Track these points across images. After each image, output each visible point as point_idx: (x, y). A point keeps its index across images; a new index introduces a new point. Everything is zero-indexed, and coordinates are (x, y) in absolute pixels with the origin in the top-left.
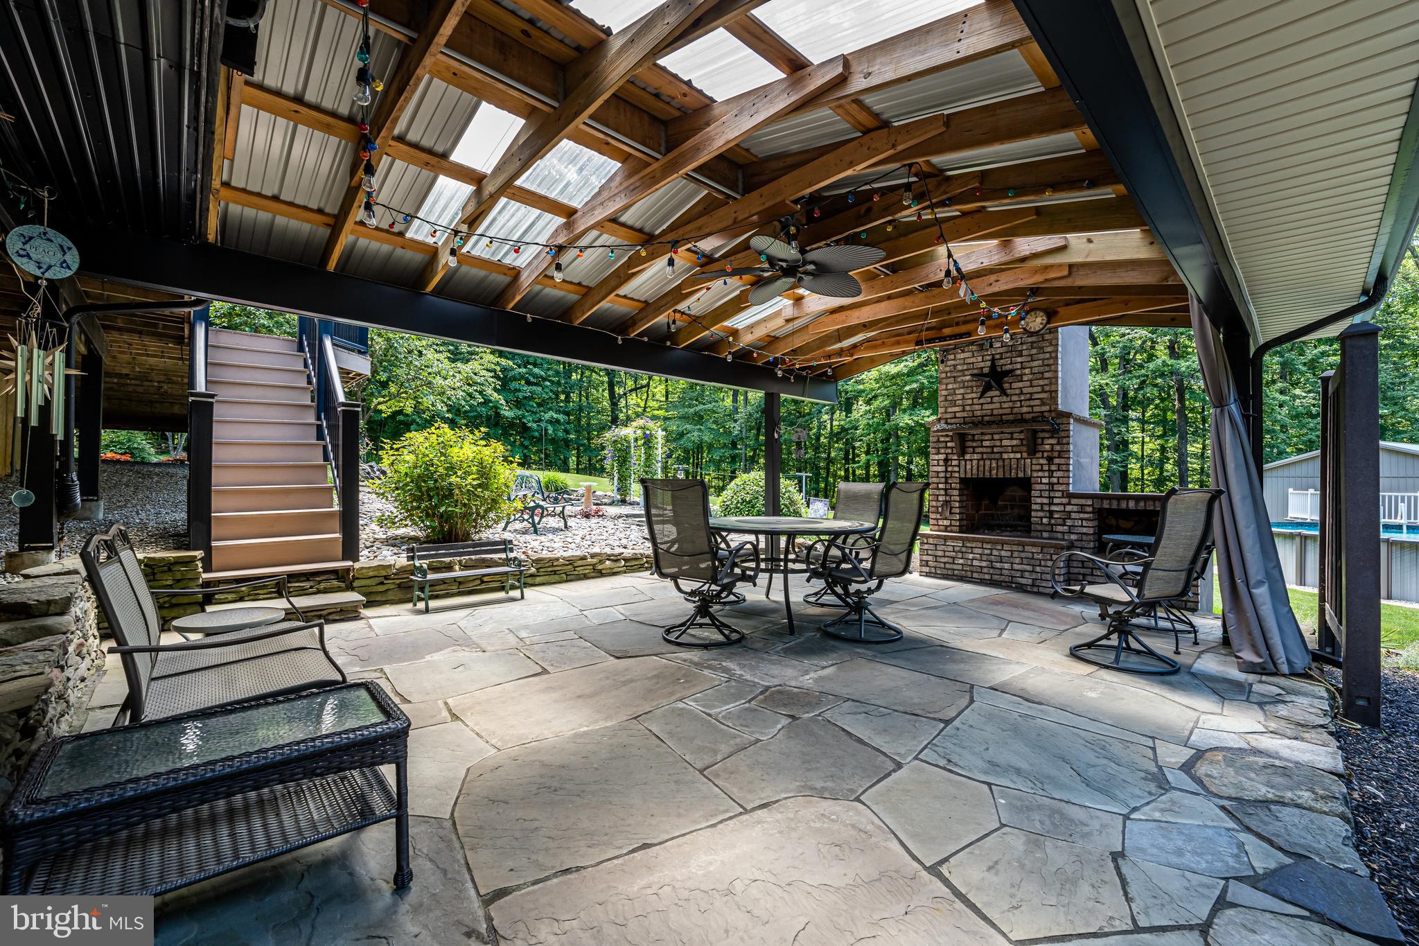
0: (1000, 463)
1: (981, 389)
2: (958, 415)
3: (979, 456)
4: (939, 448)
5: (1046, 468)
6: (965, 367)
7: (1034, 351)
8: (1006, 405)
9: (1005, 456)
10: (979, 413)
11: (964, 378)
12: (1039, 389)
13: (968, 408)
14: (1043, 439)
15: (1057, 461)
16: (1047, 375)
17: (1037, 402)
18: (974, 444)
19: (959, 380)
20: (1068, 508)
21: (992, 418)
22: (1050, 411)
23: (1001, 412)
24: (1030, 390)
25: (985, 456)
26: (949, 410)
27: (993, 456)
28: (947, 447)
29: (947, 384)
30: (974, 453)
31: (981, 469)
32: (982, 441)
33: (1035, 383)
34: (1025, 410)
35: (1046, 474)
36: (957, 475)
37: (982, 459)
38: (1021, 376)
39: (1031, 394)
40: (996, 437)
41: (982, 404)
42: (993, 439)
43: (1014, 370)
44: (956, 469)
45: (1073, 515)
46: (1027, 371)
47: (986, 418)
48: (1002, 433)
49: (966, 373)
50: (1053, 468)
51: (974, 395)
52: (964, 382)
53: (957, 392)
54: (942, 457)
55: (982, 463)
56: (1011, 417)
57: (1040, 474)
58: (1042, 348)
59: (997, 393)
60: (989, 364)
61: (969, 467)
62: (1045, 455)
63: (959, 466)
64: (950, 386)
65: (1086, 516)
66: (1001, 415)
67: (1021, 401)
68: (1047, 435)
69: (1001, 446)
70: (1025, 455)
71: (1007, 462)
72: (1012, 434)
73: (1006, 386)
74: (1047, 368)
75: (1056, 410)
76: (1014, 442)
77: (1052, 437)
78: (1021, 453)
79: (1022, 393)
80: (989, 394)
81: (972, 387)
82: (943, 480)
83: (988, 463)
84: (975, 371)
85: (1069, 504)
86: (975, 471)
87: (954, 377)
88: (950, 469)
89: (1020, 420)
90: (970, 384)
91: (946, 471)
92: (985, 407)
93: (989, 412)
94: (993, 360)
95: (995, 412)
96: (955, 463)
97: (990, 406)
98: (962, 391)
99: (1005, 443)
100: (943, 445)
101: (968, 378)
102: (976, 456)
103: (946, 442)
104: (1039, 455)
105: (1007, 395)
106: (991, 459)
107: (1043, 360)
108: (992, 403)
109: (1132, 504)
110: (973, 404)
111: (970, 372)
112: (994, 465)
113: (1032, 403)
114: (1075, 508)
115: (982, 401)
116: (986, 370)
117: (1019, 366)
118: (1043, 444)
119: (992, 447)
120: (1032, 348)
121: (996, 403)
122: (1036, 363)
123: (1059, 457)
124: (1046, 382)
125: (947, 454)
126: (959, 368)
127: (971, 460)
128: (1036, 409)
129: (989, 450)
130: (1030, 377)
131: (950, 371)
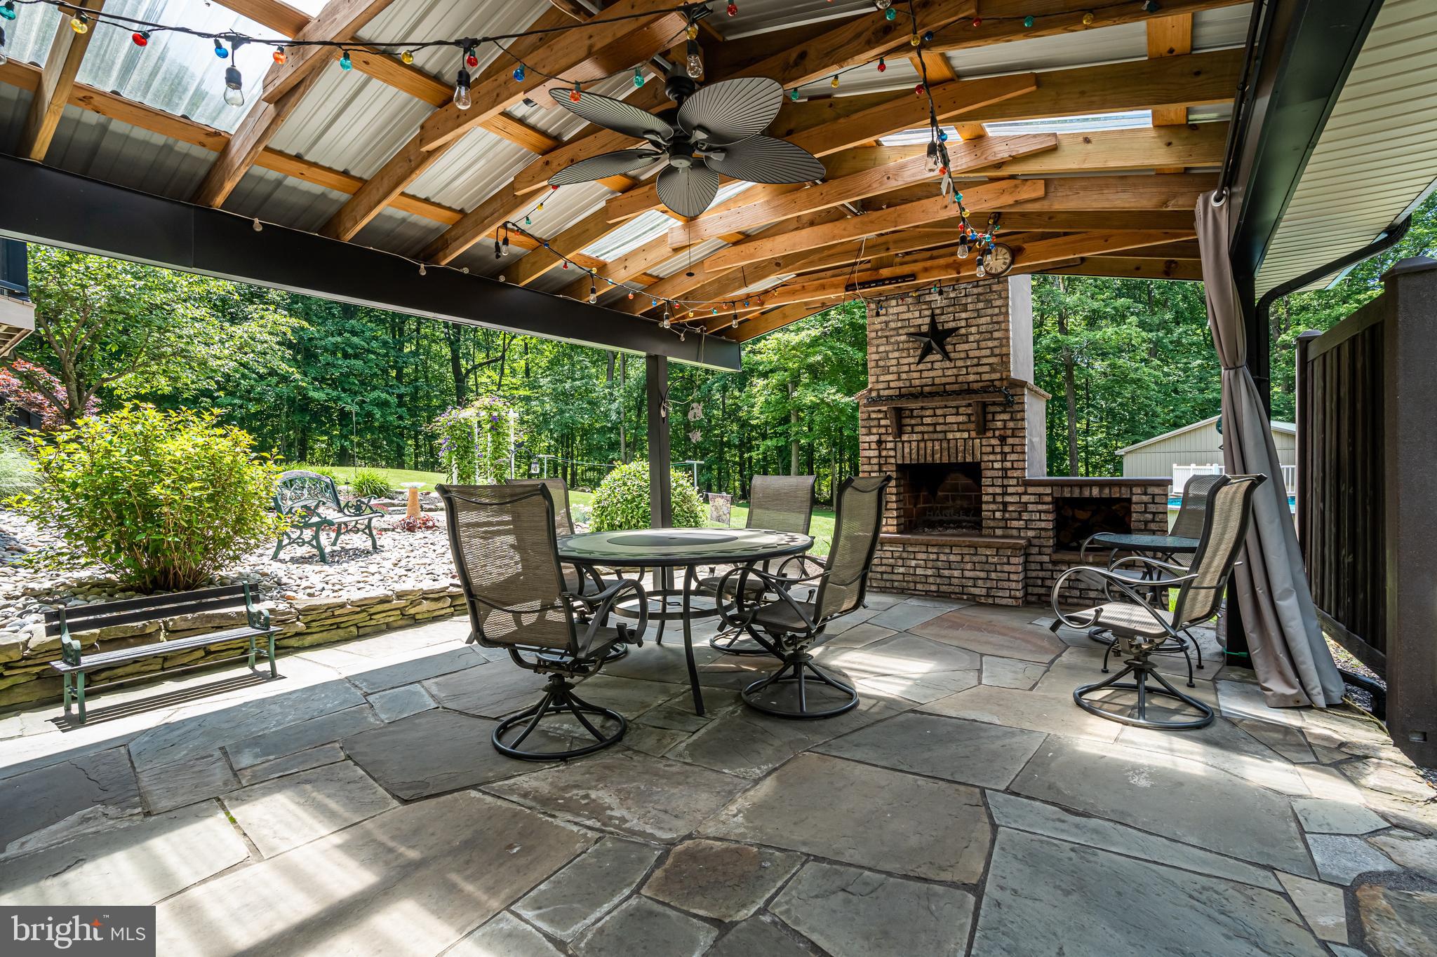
0: (945, 445)
1: (919, 352)
2: (892, 385)
3: (919, 437)
4: (870, 428)
5: (998, 449)
6: (899, 324)
7: (981, 305)
8: (949, 372)
9: (950, 436)
10: (917, 382)
11: (899, 338)
12: (988, 352)
13: (904, 376)
14: (994, 413)
15: (1010, 441)
16: (996, 335)
17: (987, 369)
18: (913, 422)
19: (893, 340)
20: (1025, 499)
21: (934, 389)
22: (1001, 379)
23: (944, 380)
24: (977, 353)
25: (926, 436)
26: (882, 378)
27: (935, 436)
28: (879, 426)
29: (878, 346)
30: (913, 432)
31: (922, 452)
32: (922, 417)
33: (983, 344)
34: (972, 378)
35: (999, 457)
36: (893, 461)
37: (923, 440)
38: (967, 335)
39: (979, 358)
40: (939, 412)
41: (921, 371)
42: (935, 415)
43: (958, 329)
44: (892, 453)
45: (1031, 507)
46: (973, 330)
47: (927, 389)
48: (946, 407)
49: (901, 331)
50: (1007, 449)
51: (911, 360)
52: (898, 343)
53: (891, 356)
54: (875, 438)
55: (922, 445)
56: (956, 387)
57: (992, 457)
58: (990, 301)
59: (939, 357)
60: (927, 320)
61: (907, 450)
62: (997, 433)
63: (895, 449)
64: (882, 349)
65: (1045, 507)
66: (944, 385)
67: (967, 367)
68: (998, 409)
69: (945, 424)
70: (973, 434)
71: (952, 444)
72: (957, 408)
73: (949, 348)
74: (997, 327)
75: (1008, 378)
76: (961, 419)
77: (1004, 412)
78: (968, 431)
79: (968, 357)
80: (929, 358)
81: (908, 349)
82: (876, 468)
83: (929, 444)
84: (912, 330)
85: (1025, 493)
86: (914, 456)
87: (887, 337)
88: (884, 453)
89: (967, 391)
90: (906, 346)
91: (880, 456)
92: (925, 374)
93: (929, 381)
94: (933, 316)
95: (937, 381)
96: (890, 445)
97: (932, 374)
98: (896, 354)
99: (950, 419)
100: (875, 423)
101: (903, 338)
102: (915, 437)
103: (879, 419)
104: (990, 434)
105: (950, 360)
106: (933, 440)
107: (992, 316)
108: (932, 369)
109: (1096, 492)
110: (910, 371)
111: (905, 331)
112: (937, 447)
113: (980, 369)
114: (1032, 498)
115: (921, 367)
116: (925, 329)
117: (963, 323)
118: (994, 420)
119: (935, 425)
120: (979, 301)
121: (937, 370)
122: (983, 320)
123: (1013, 436)
124: (996, 343)
125: (880, 435)
126: (892, 325)
127: (910, 442)
128: (986, 377)
129: (931, 429)
130: (977, 337)
131: (882, 330)
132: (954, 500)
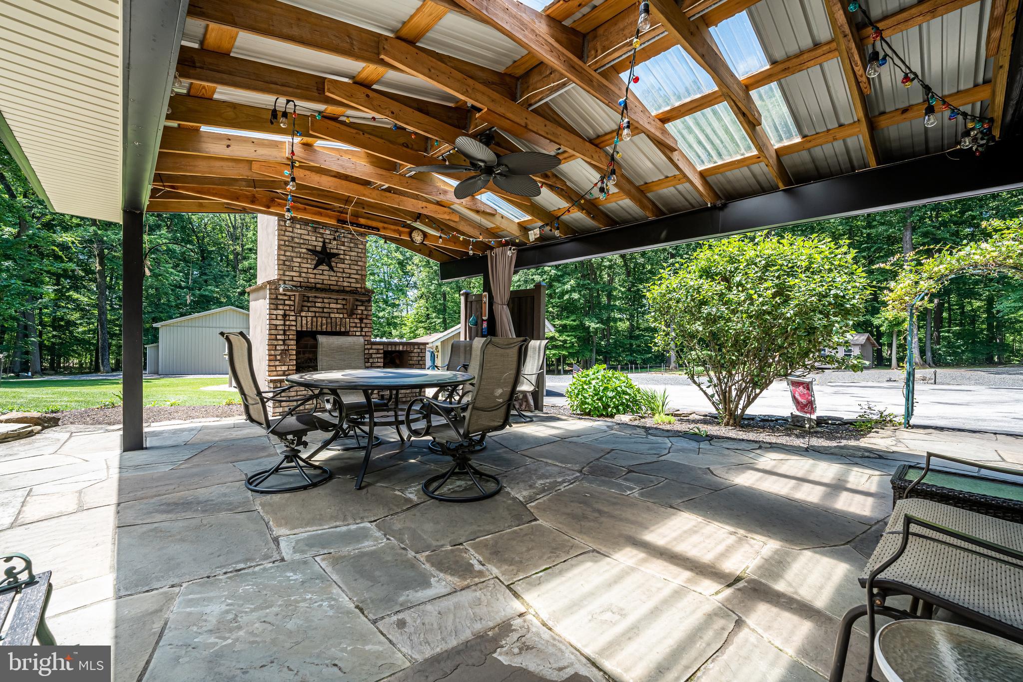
0: (329, 320)
1: (314, 262)
2: (295, 279)
3: (313, 314)
4: (277, 305)
5: (359, 325)
6: (302, 241)
7: (352, 245)
8: (333, 278)
9: (332, 315)
10: (313, 281)
11: (301, 250)
12: (355, 272)
13: (304, 275)
14: (357, 305)
15: (365, 321)
16: (360, 263)
17: (354, 280)
18: (309, 304)
19: (297, 250)
20: (371, 351)
21: (323, 286)
22: (361, 288)
23: (330, 282)
24: (349, 271)
25: (317, 314)
26: (287, 273)
27: (323, 315)
28: (284, 305)
29: (285, 251)
30: (308, 311)
31: (314, 324)
32: (315, 302)
33: (352, 267)
34: (345, 284)
35: (359, 329)
36: (294, 328)
37: (315, 316)
38: (344, 259)
39: (350, 274)
40: (326, 301)
41: (315, 274)
42: (323, 302)
43: (339, 254)
44: (294, 323)
45: (374, 356)
46: (348, 257)
47: (318, 286)
48: (330, 298)
49: (302, 246)
50: (363, 325)
51: (309, 266)
52: (301, 253)
53: (295, 260)
54: (281, 312)
55: (315, 319)
56: (336, 288)
57: (355, 329)
58: (357, 244)
59: (327, 268)
60: (321, 244)
61: (304, 322)
62: (358, 316)
63: (296, 321)
64: (288, 254)
65: (380, 356)
66: (330, 285)
67: (343, 277)
68: (359, 304)
69: (329, 308)
70: (346, 316)
71: (333, 320)
72: (337, 299)
73: (333, 264)
74: (360, 259)
75: (364, 288)
76: (339, 306)
77: (362, 305)
78: (343, 314)
79: (344, 272)
80: (321, 267)
81: (307, 259)
82: (281, 332)
83: (320, 319)
84: (310, 247)
85: (371, 349)
86: (309, 326)
87: (292, 247)
88: (288, 323)
89: (342, 291)
90: (306, 256)
91: (284, 325)
92: (318, 276)
93: (320, 281)
94: (324, 243)
95: (325, 282)
96: (292, 318)
97: (322, 277)
98: (299, 260)
99: (332, 306)
100: (282, 302)
101: (304, 251)
102: (310, 314)
103: (285, 300)
104: (354, 316)
105: (334, 272)
106: (322, 317)
107: (358, 252)
108: (322, 274)
109: (401, 348)
110: (307, 273)
111: (305, 246)
112: (324, 321)
113: (351, 280)
114: (374, 351)
115: (315, 271)
116: (319, 249)
117: (342, 252)
118: (357, 309)
119: (323, 308)
120: (351, 242)
121: (324, 276)
122: (353, 254)
123: (366, 319)
124: (359, 268)
125: (285, 310)
126: (296, 240)
127: (306, 317)
128: (353, 285)
129: (321, 310)
130: (350, 262)
131: (288, 241)
132: (304, 354)
